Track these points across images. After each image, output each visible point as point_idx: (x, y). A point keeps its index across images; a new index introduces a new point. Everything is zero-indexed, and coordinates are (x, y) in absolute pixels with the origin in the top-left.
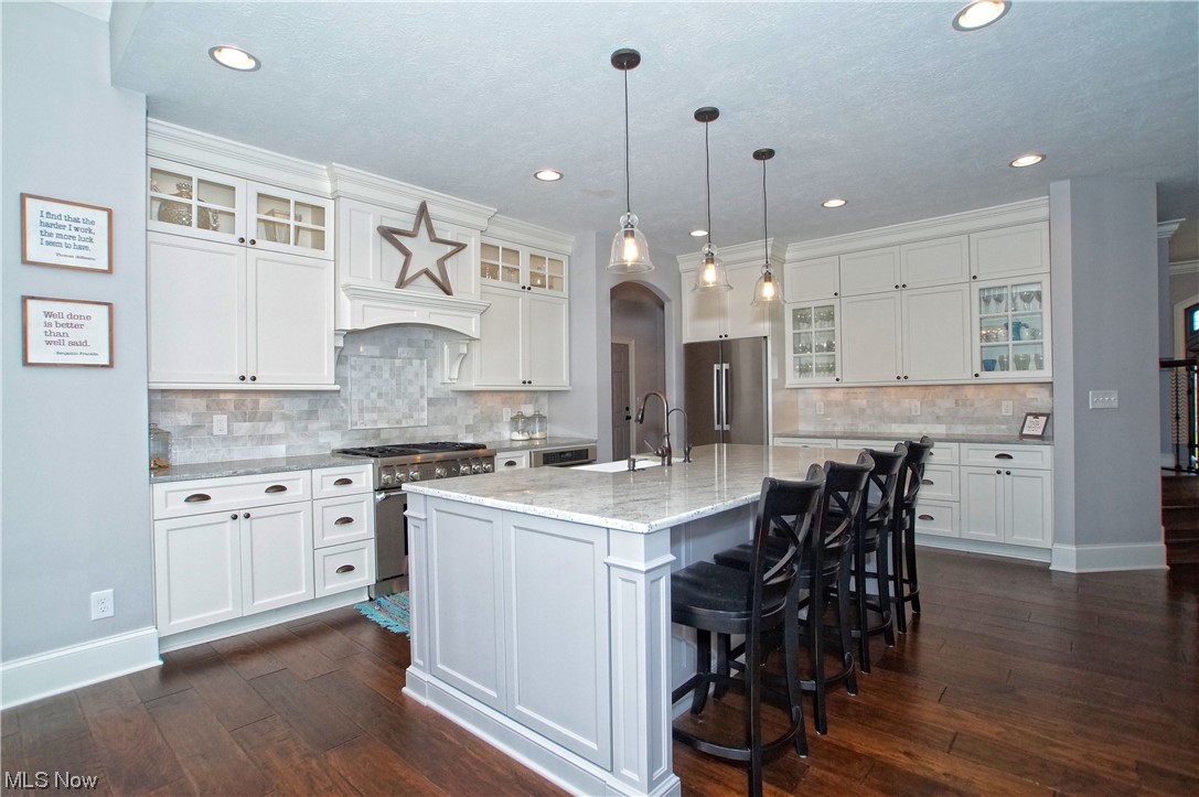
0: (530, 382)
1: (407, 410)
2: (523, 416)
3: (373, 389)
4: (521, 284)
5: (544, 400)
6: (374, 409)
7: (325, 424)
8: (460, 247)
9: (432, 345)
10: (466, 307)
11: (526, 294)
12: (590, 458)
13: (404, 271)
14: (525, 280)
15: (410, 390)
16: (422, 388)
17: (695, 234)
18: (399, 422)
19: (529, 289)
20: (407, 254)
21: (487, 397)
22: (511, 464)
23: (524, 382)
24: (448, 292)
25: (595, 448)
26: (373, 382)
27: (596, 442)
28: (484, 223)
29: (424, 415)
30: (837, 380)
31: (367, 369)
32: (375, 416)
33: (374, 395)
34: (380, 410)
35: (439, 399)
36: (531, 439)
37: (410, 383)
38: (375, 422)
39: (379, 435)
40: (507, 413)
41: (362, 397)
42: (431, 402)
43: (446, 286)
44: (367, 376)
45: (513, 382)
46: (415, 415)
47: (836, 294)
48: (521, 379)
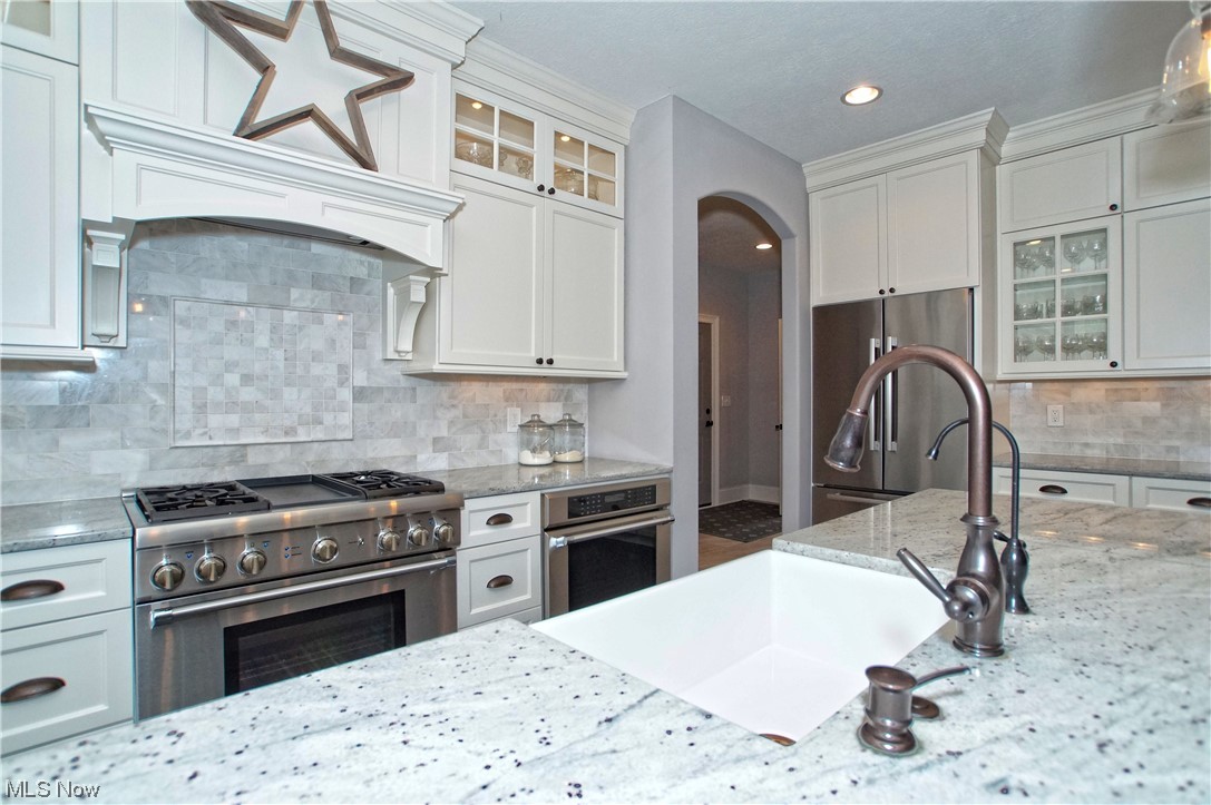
0: (550, 362)
1: (308, 409)
2: (541, 423)
3: (230, 366)
4: (537, 182)
5: (581, 393)
6: (231, 406)
7: (109, 435)
8: (398, 80)
9: (367, 288)
10: (413, 201)
11: (546, 202)
12: (659, 502)
13: (254, 104)
14: (543, 173)
15: (316, 370)
16: (342, 368)
17: (853, 98)
18: (289, 431)
19: (552, 192)
20: (265, 68)
21: (476, 388)
22: (502, 519)
23: (540, 361)
24: (366, 163)
25: (668, 484)
26: (232, 352)
27: (670, 472)
28: (458, 49)
29: (346, 418)
30: (1114, 364)
31: (217, 325)
32: (234, 420)
33: (233, 379)
34: (246, 409)
35: (379, 390)
36: (555, 462)
37: (317, 357)
38: (236, 431)
39: (244, 457)
40: (516, 417)
41: (201, 381)
42: (360, 394)
43: (363, 153)
44: (217, 341)
45: (520, 360)
46: (328, 418)
47: (1113, 207)
48: (534, 355)
